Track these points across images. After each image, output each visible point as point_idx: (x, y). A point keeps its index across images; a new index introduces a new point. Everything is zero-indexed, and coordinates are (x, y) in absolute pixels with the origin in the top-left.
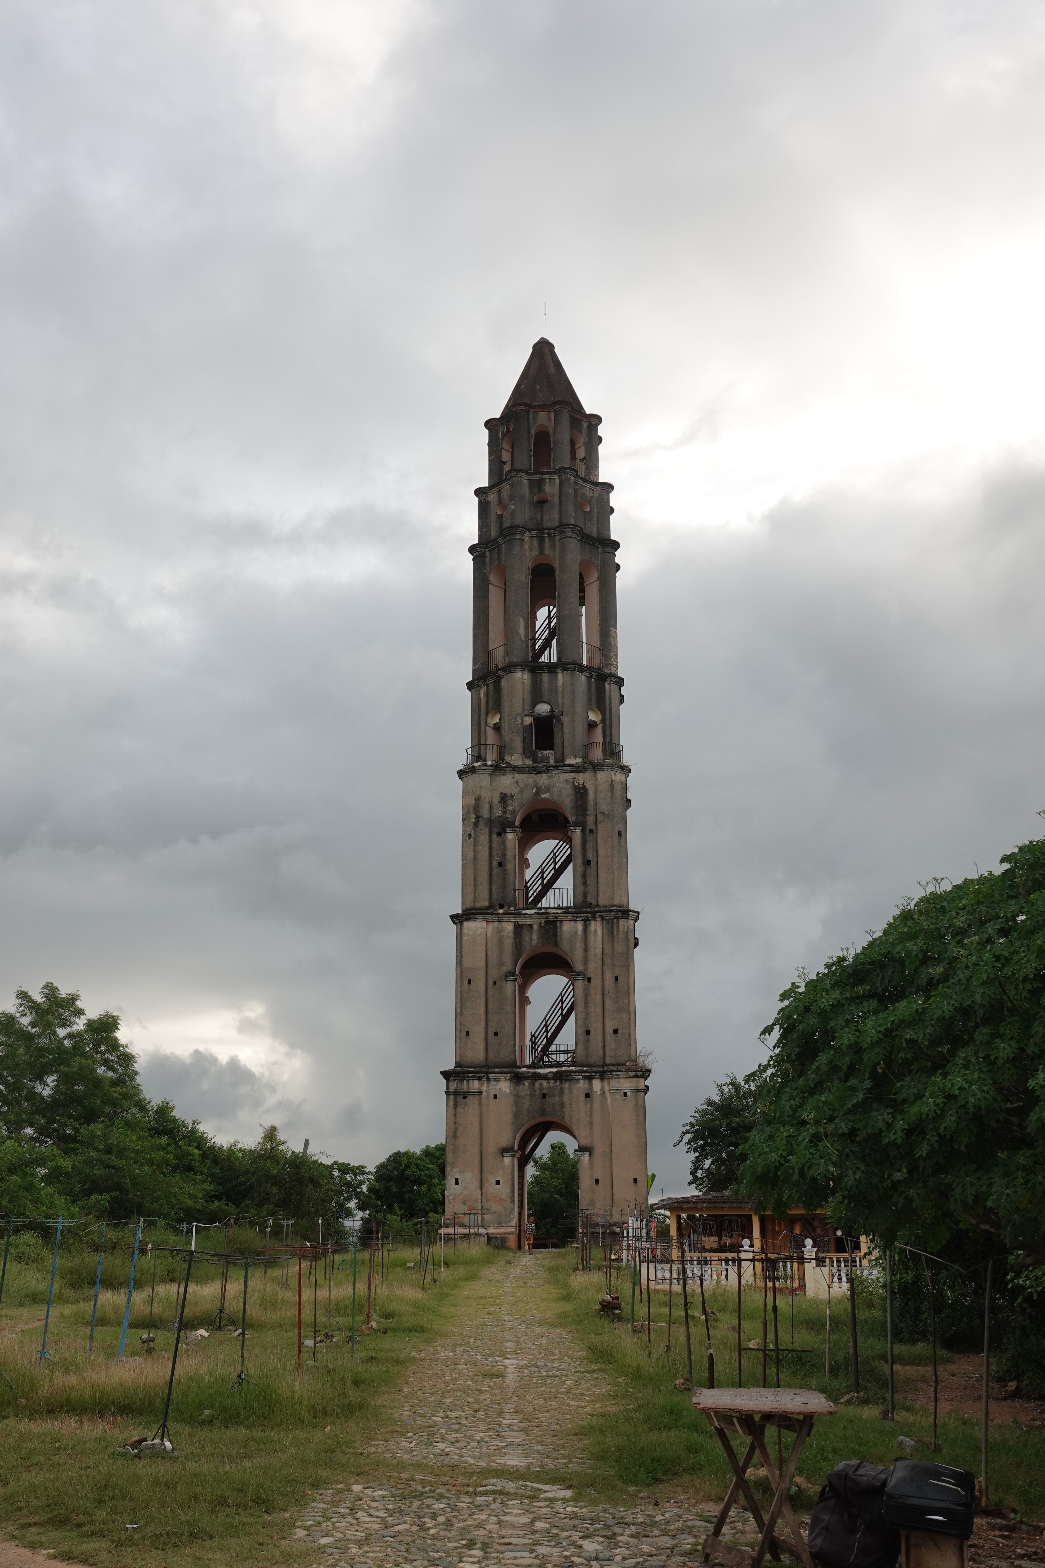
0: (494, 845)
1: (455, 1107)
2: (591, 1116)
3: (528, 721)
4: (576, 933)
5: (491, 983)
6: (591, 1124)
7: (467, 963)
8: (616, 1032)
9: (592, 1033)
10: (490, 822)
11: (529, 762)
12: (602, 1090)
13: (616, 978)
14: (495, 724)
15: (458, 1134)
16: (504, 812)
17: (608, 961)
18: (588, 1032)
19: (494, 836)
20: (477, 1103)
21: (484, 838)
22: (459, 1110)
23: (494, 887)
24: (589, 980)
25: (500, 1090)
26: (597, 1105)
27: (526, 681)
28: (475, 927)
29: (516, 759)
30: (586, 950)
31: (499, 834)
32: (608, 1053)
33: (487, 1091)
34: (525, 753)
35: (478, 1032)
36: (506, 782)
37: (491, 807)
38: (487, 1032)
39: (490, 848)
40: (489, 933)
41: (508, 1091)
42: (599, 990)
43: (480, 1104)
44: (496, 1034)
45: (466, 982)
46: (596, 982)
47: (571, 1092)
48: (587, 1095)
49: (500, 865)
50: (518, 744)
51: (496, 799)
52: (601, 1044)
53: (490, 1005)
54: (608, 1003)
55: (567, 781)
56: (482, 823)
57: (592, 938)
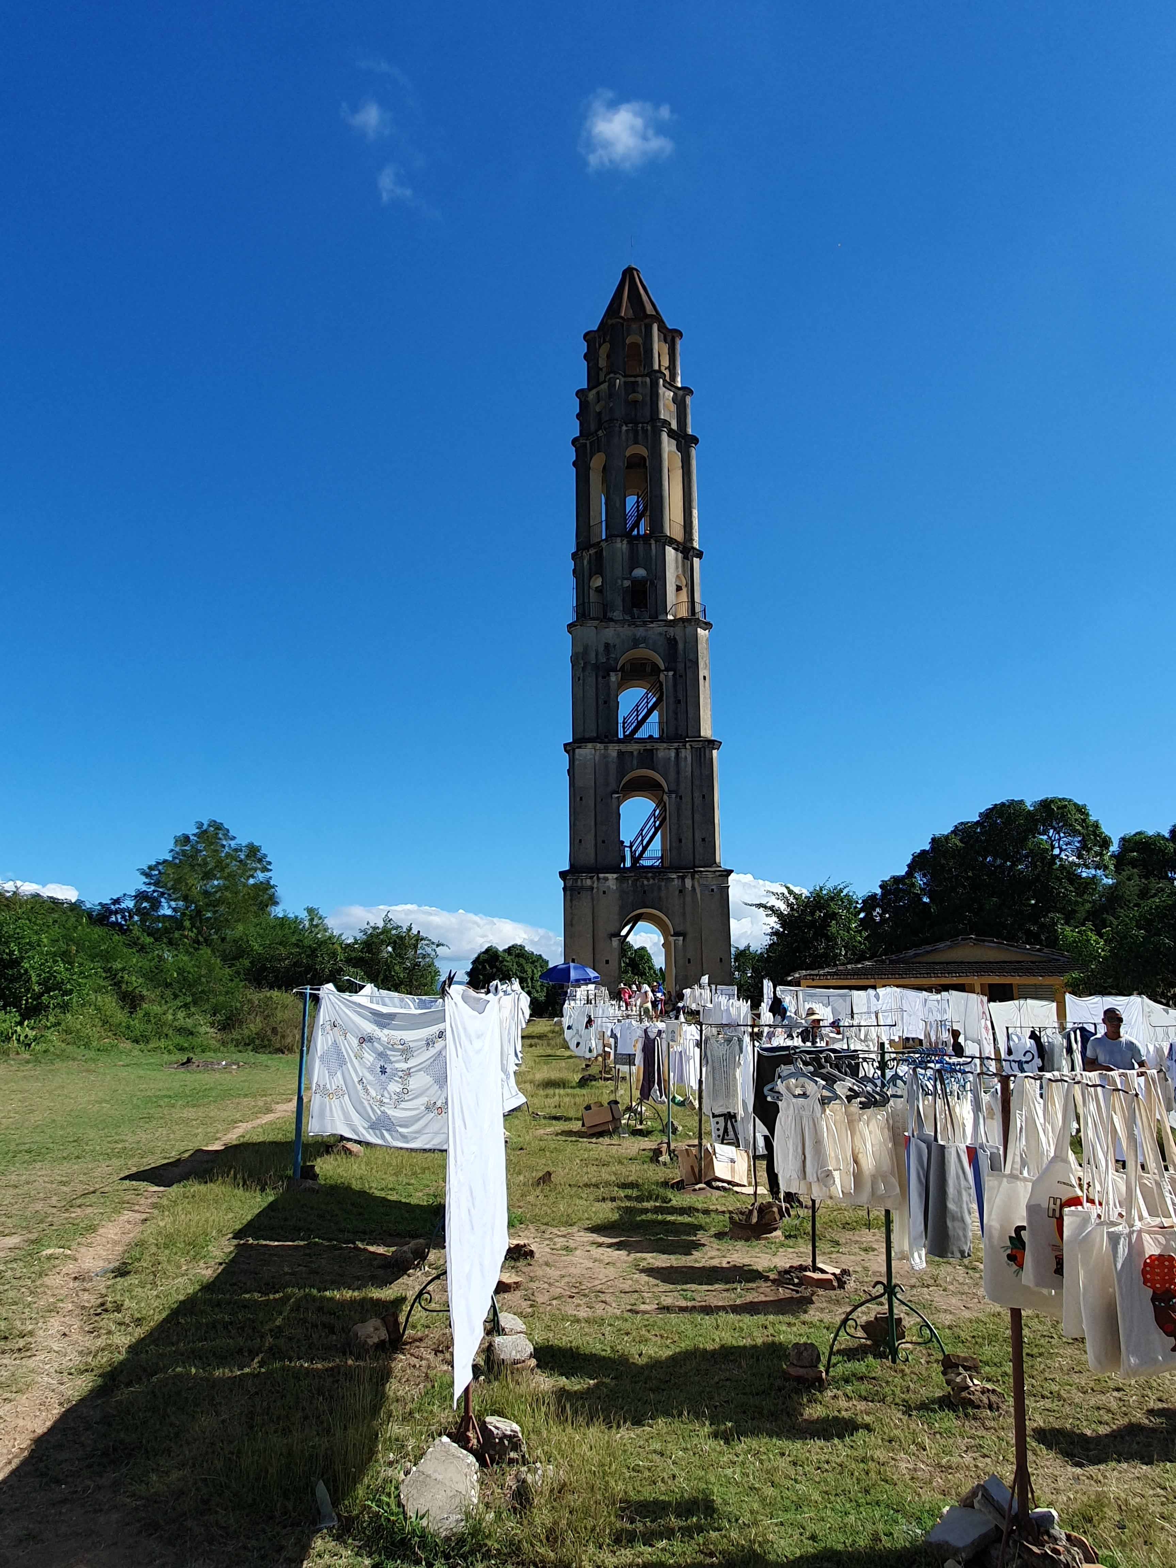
0: (600, 686)
1: (571, 900)
2: (684, 908)
3: (627, 583)
4: (669, 759)
5: (599, 799)
6: (684, 914)
7: (579, 783)
8: (703, 840)
9: (683, 841)
10: (596, 667)
11: (627, 617)
12: (693, 886)
13: (704, 797)
14: (597, 588)
15: (574, 922)
16: (608, 659)
17: (697, 782)
18: (680, 841)
19: (600, 679)
20: (589, 897)
21: (591, 680)
22: (574, 902)
23: (600, 721)
24: (681, 798)
25: (609, 887)
26: (688, 899)
27: (624, 550)
28: (586, 752)
29: (617, 615)
30: (678, 773)
31: (604, 677)
32: (697, 857)
33: (598, 888)
34: (624, 611)
35: (590, 839)
36: (610, 633)
37: (597, 655)
38: (596, 840)
39: (597, 688)
40: (597, 758)
41: (615, 888)
42: (690, 806)
43: (593, 899)
44: (603, 842)
45: (578, 799)
46: (687, 799)
47: (667, 888)
48: (681, 891)
49: (605, 702)
50: (619, 602)
51: (601, 649)
52: (691, 851)
53: (599, 818)
54: (697, 817)
55: (661, 634)
56: (589, 667)
57: (683, 764)
